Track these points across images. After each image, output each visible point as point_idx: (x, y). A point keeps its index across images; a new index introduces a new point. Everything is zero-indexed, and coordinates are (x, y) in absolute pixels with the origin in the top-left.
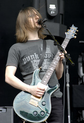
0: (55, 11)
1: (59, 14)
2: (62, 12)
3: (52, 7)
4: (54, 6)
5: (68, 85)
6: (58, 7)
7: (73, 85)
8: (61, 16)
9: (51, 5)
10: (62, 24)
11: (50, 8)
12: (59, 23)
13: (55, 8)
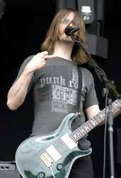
0: (89, 16)
1: (96, 21)
2: (100, 17)
3: (86, 10)
4: (89, 8)
5: (111, 129)
6: (95, 10)
7: (118, 129)
8: (99, 24)
9: (83, 7)
10: (101, 35)
11: (83, 11)
12: (96, 34)
13: (90, 11)
